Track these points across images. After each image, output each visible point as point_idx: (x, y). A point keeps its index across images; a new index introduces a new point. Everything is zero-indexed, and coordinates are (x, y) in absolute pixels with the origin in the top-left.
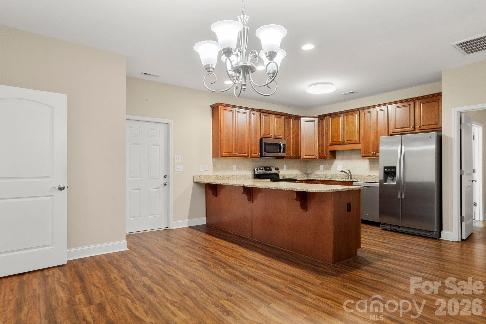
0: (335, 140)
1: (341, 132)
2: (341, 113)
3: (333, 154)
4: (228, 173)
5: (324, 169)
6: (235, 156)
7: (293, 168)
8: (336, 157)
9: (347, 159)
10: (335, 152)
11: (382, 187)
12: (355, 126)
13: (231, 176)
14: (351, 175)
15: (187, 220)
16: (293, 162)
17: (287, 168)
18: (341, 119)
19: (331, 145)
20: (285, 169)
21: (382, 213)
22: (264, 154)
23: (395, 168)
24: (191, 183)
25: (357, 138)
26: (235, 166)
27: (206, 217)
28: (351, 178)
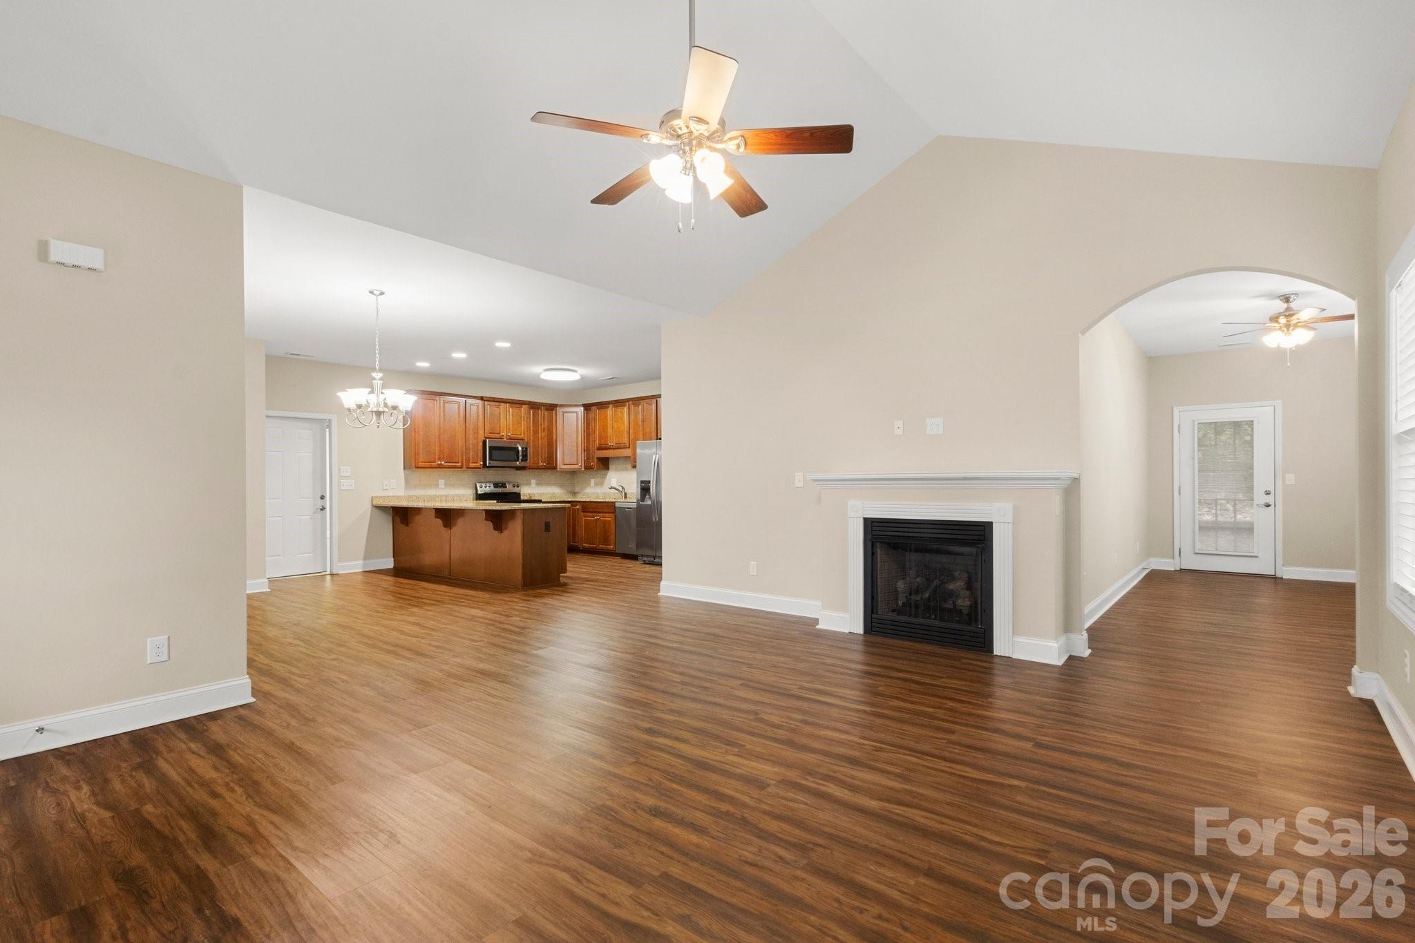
0: (603, 442)
1: (610, 431)
2: (609, 403)
3: (605, 463)
4: (432, 492)
5: (596, 484)
6: (440, 467)
7: (549, 484)
8: (610, 466)
9: (622, 470)
10: (608, 461)
11: (639, 506)
12: (624, 423)
13: (436, 496)
14: (626, 494)
15: (361, 562)
16: (547, 475)
17: (537, 484)
18: (610, 411)
19: (599, 449)
20: (533, 485)
21: (639, 546)
22: (490, 463)
23: (649, 482)
24: (367, 507)
25: (626, 440)
26: (443, 481)
27: (394, 557)
28: (626, 497)
